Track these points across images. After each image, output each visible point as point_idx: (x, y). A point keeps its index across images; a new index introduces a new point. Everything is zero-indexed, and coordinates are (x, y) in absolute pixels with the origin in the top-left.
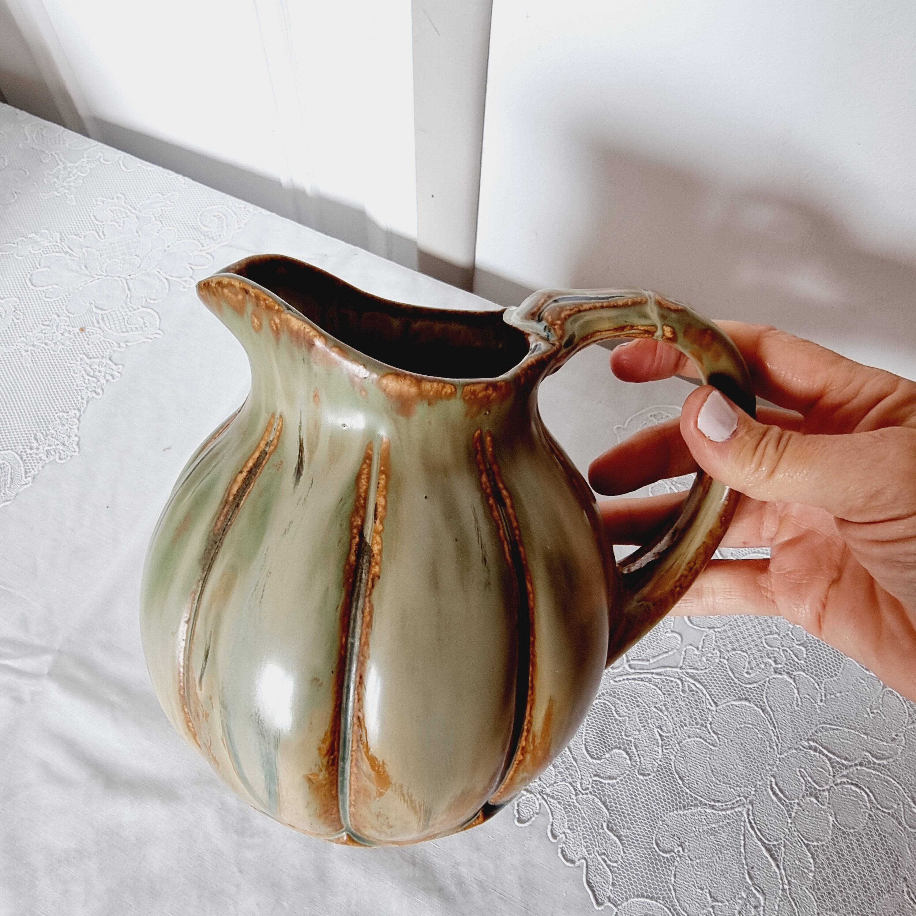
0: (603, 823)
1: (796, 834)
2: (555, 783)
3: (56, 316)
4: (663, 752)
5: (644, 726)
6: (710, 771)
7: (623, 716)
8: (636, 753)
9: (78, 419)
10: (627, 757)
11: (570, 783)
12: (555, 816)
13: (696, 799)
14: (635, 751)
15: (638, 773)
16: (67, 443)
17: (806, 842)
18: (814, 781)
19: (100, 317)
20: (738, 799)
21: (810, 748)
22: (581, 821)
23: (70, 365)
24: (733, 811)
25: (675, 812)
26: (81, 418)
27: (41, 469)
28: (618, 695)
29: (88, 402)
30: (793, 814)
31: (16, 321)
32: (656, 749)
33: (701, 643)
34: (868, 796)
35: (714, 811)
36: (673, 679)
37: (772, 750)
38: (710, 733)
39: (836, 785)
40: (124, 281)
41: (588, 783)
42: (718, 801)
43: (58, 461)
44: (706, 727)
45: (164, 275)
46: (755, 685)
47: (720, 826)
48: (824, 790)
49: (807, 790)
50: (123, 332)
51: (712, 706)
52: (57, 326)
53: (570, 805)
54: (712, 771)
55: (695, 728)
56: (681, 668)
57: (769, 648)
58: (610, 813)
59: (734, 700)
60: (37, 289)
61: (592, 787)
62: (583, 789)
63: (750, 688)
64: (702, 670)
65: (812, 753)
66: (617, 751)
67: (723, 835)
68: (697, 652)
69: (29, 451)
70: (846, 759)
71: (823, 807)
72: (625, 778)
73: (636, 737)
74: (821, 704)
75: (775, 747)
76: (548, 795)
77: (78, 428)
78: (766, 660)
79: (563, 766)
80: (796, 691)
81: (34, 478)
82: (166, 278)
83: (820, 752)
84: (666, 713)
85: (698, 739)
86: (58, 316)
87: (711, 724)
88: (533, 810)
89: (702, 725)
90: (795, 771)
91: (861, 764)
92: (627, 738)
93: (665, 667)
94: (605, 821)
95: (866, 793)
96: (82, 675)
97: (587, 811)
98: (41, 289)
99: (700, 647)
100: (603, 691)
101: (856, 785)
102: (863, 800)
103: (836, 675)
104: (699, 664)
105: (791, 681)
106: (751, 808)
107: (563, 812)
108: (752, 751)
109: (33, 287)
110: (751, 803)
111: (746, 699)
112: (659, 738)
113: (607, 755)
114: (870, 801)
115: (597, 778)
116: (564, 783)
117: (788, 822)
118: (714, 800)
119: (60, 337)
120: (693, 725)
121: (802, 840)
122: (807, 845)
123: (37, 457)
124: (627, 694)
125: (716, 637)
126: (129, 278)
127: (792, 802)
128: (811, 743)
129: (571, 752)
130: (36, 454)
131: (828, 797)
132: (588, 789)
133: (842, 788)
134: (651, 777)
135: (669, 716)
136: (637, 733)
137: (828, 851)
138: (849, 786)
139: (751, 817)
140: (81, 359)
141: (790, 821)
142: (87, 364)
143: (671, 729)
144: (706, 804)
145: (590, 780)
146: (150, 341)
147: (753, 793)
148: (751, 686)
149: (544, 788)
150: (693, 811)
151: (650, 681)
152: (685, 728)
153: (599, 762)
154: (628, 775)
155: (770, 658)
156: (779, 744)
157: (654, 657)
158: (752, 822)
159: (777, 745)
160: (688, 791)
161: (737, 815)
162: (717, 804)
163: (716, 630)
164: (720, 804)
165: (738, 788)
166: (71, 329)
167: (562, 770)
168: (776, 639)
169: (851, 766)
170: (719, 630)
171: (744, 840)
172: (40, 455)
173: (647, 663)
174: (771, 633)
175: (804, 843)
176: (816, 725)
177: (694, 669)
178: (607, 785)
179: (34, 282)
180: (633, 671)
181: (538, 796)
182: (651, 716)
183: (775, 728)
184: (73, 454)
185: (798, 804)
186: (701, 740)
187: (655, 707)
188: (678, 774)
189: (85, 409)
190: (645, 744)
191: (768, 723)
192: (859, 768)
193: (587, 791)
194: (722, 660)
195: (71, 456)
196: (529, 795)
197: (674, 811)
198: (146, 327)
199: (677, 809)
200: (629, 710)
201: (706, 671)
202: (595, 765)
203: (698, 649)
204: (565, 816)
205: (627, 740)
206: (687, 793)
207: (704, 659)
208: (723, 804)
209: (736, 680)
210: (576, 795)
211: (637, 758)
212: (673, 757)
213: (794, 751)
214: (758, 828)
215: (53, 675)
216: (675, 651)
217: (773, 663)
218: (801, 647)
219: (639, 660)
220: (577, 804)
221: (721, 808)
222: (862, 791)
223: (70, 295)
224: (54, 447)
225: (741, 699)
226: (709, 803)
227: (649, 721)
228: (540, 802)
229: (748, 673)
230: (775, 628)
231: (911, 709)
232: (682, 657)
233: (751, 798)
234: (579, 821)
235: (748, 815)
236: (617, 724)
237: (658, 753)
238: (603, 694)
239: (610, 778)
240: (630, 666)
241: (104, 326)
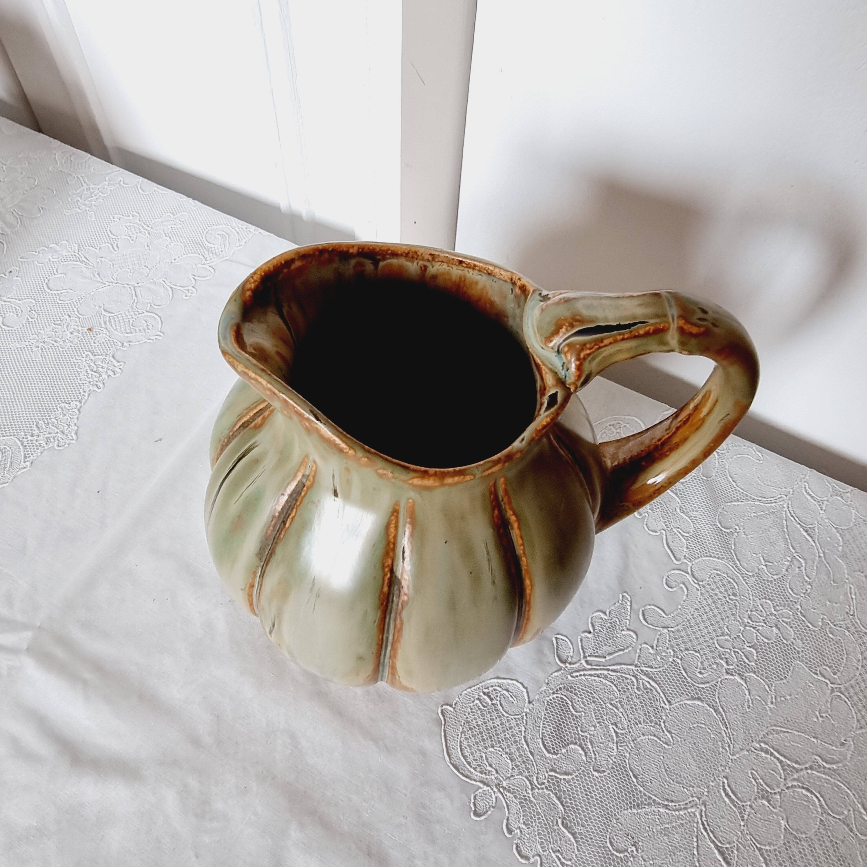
0: (558, 820)
1: (748, 837)
2: (512, 776)
3: (67, 317)
4: (617, 748)
5: (599, 723)
6: (663, 770)
7: (580, 712)
8: (591, 749)
9: (79, 410)
10: (583, 753)
11: (527, 778)
12: (510, 811)
13: (650, 798)
14: (590, 747)
15: (593, 769)
16: (66, 432)
17: (758, 846)
18: (766, 784)
19: (108, 319)
20: (691, 799)
21: (762, 749)
22: (536, 816)
23: (76, 361)
24: (686, 812)
25: (629, 810)
26: (81, 409)
27: (39, 454)
28: (575, 690)
29: (89, 394)
30: (746, 817)
31: (30, 320)
32: (612, 746)
33: (656, 642)
34: (819, 800)
35: (667, 811)
36: (628, 676)
37: (724, 751)
38: (664, 732)
39: (788, 788)
40: (132, 288)
41: (544, 778)
42: (672, 801)
43: (56, 447)
44: (660, 725)
45: (169, 284)
46: (707, 685)
47: (673, 827)
48: (775, 793)
49: (758, 792)
50: (127, 333)
51: (666, 704)
52: (68, 326)
53: (526, 800)
54: (666, 770)
55: (650, 726)
56: (636, 666)
57: (722, 649)
58: (565, 809)
59: (687, 700)
60: (52, 292)
61: (548, 782)
62: (538, 784)
63: (703, 688)
64: (656, 668)
65: (763, 755)
66: (572, 746)
67: (676, 836)
68: (651, 651)
69: (30, 438)
70: (797, 762)
71: (775, 810)
72: (580, 774)
73: (592, 733)
74: (772, 706)
75: (727, 748)
76: (504, 789)
77: (78, 418)
78: (718, 660)
79: (520, 759)
80: (747, 693)
81: (32, 462)
82: (171, 287)
83: (772, 754)
84: (621, 710)
85: (652, 737)
86: (70, 316)
87: (664, 722)
88: (489, 803)
89: (656, 723)
90: (747, 773)
91: (811, 768)
92: (583, 734)
93: (620, 664)
94: (560, 818)
95: (817, 797)
96: (60, 653)
97: (542, 806)
98: (56, 292)
99: (655, 645)
100: (561, 686)
101: (807, 790)
102: (814, 804)
103: (785, 677)
104: (654, 662)
105: (743, 683)
106: (704, 809)
107: (519, 806)
108: (704, 751)
109: (49, 291)
110: (704, 804)
111: (699, 699)
112: (614, 734)
113: (564, 751)
114: (821, 806)
115: (553, 773)
116: (520, 777)
117: (740, 825)
118: (667, 800)
119: (69, 335)
120: (647, 723)
121: (754, 844)
122: (760, 850)
123: (37, 443)
124: (583, 690)
125: (670, 636)
126: (136, 285)
127: (744, 804)
128: (763, 745)
129: (528, 745)
130: (37, 441)
131: (779, 800)
132: (544, 783)
133: (793, 792)
134: (606, 774)
135: (624, 713)
136: (593, 729)
137: (780, 857)
138: (800, 790)
139: (704, 819)
140: (87, 356)
141: (742, 824)
142: (92, 360)
143: (626, 726)
144: (659, 804)
145: (547, 775)
146: (151, 341)
147: (706, 793)
148: (703, 686)
149: (501, 781)
150: (647, 810)
151: (606, 677)
152: (640, 725)
153: (555, 757)
154: (583, 771)
155: (722, 659)
156: (732, 745)
157: (610, 654)
158: (705, 823)
159: (729, 746)
160: (642, 789)
161: (690, 816)
162: (670, 804)
163: (669, 629)
164: (673, 804)
165: (691, 789)
166: (80, 328)
167: (519, 764)
168: (727, 640)
169: (802, 769)
170: (673, 629)
171: (697, 842)
172: (40, 442)
173: (603, 660)
174: (723, 635)
175: (757, 847)
176: (767, 727)
177: (649, 667)
178: (562, 781)
179: (50, 286)
180: (590, 667)
181: (495, 789)
182: (607, 713)
183: (727, 728)
184: (72, 442)
185: (751, 806)
186: (655, 739)
187: (611, 704)
188: (633, 773)
189: (86, 401)
190: (601, 740)
191: (720, 723)
192: (809, 771)
193: (543, 786)
194: (675, 659)
195: (69, 444)
196: (485, 788)
197: (628, 809)
198: (148, 329)
199: (631, 807)
200: (585, 706)
201: (661, 669)
202: (551, 760)
203: (652, 647)
204: (521, 811)
205: (582, 736)
206: (641, 792)
207: (658, 658)
208: (676, 804)
209: (689, 680)
210: (532, 789)
211: (593, 755)
212: (627, 755)
213: (746, 753)
214: (710, 830)
215: (30, 651)
216: (630, 649)
217: (724, 664)
218: (751, 649)
219: (596, 656)
220: (533, 799)
221: (674, 808)
222: (813, 796)
223: (82, 299)
224: (54, 435)
225: (694, 699)
226: (663, 802)
227: (605, 717)
228: (496, 795)
229: (700, 673)
230: (726, 630)
231: (859, 714)
232: (637, 655)
233: (704, 798)
234: (535, 817)
235: (701, 816)
236: (574, 720)
237: (613, 750)
238: (560, 689)
239: (566, 774)
240: (587, 662)
241: (110, 327)
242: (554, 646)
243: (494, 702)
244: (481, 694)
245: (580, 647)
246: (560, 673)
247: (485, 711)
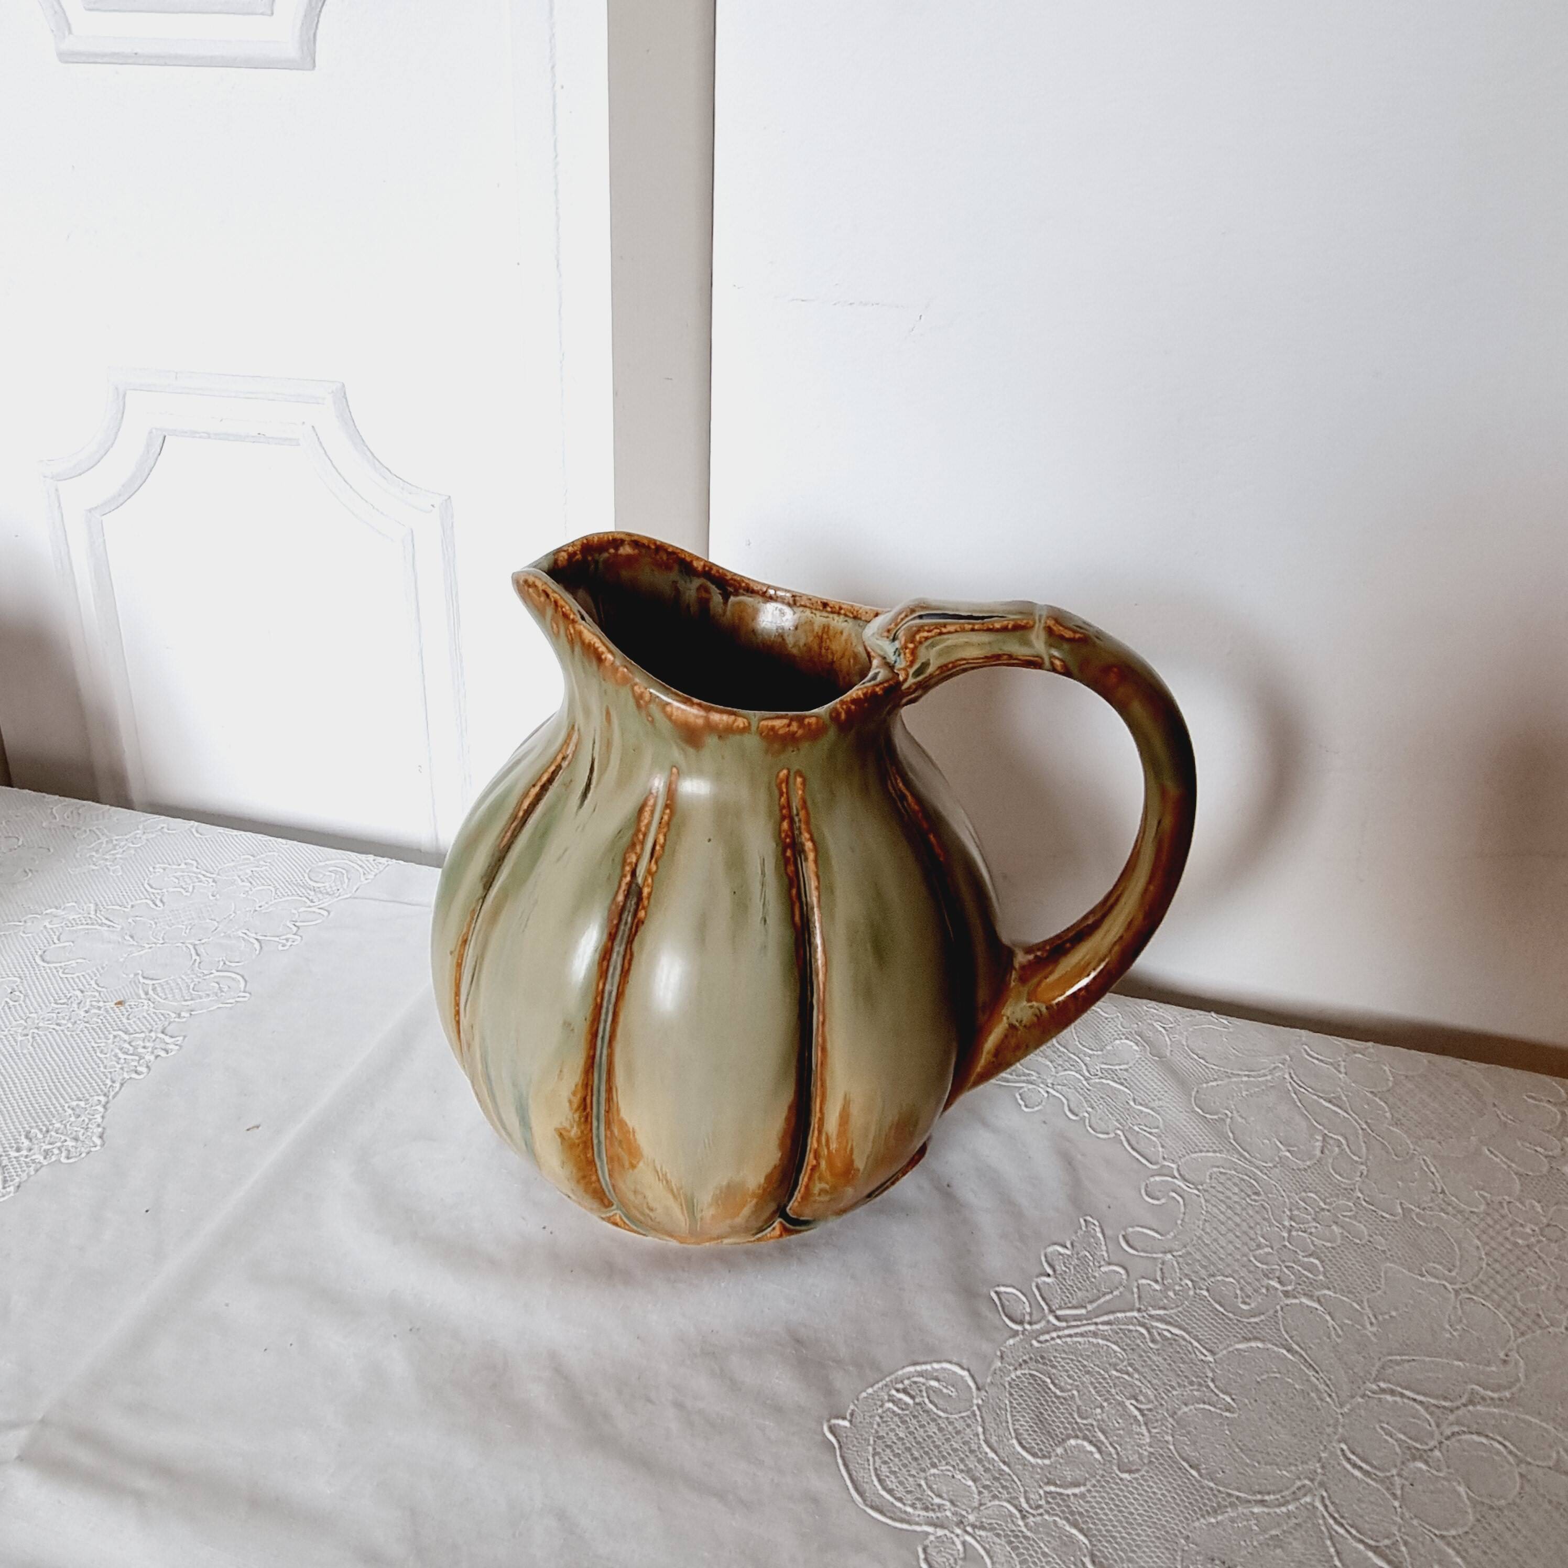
0: (1084, 1559)
1: (1415, 1522)
2: (981, 1505)
3: (78, 993)
4: (1149, 1432)
5: (1106, 1400)
6: (1237, 1450)
7: (1070, 1390)
8: (1105, 1441)
9: (105, 1107)
10: (1093, 1449)
11: (1009, 1502)
12: (995, 1559)
13: (1229, 1495)
14: (1102, 1438)
15: (1119, 1469)
16: (81, 1138)
17: (1437, 1532)
18: (1410, 1438)
19: (150, 988)
20: (1299, 1483)
21: (1383, 1391)
22: (1043, 1560)
23: (95, 1045)
24: (1298, 1504)
25: (1202, 1520)
26: (108, 1105)
27: (32, 1173)
28: (1050, 1361)
29: (122, 1085)
30: (1399, 1492)
31: (11, 1003)
32: (1138, 1430)
33: (1159, 1273)
34: (1505, 1446)
35: (1266, 1510)
36: (1131, 1327)
37: (1324, 1404)
38: (1217, 1395)
39: (1448, 1438)
40: (191, 947)
41: (1038, 1497)
42: (1269, 1493)
43: (63, 1160)
44: (1208, 1387)
45: (254, 935)
46: (1263, 1317)
47: (1284, 1531)
48: (1431, 1450)
49: (1404, 1453)
50: (186, 1000)
51: (1206, 1356)
52: (79, 1003)
53: (1016, 1536)
54: (1241, 1450)
55: (1191, 1390)
56: (1139, 1310)
57: (1265, 1267)
58: (1090, 1541)
59: (1236, 1343)
60: (51, 965)
61: (1048, 1502)
62: (1031, 1508)
63: (1256, 1323)
64: (1172, 1309)
65: (1389, 1398)
66: (1073, 1442)
67: (1295, 1544)
68: (1157, 1287)
69: (13, 1154)
70: (1445, 1398)
71: (1441, 1475)
72: (1098, 1481)
73: (1099, 1417)
74: (1374, 1329)
75: (1328, 1399)
76: (974, 1526)
77: (103, 1117)
78: (1266, 1281)
79: (987, 1476)
80: (1328, 1318)
81: (19, 1187)
82: (257, 939)
83: (1402, 1395)
84: (1136, 1376)
85: (1202, 1406)
86: (82, 992)
87: (1213, 1380)
88: (952, 1555)
89: (1200, 1385)
90: (1374, 1428)
91: (1471, 1402)
92: (1085, 1422)
93: (1113, 1312)
94: (1085, 1556)
95: (1500, 1443)
96: (84, 1456)
97: (1049, 1542)
98: (57, 965)
99: (1159, 1279)
100: (1025, 1358)
101: (1479, 1434)
102: (1498, 1453)
103: (1379, 1288)
104: (1165, 1301)
105: (1316, 1305)
106: (1325, 1494)
107: (1009, 1549)
108: (1293, 1410)
109: (45, 965)
110: (1322, 1484)
111: (1256, 1339)
112: (1136, 1413)
113: (1059, 1450)
114: (1511, 1452)
115: (1052, 1489)
116: (997, 1502)
117: (1395, 1508)
118: (1260, 1493)
119: (83, 1014)
120: (1185, 1386)
121: (1430, 1531)
122: (1442, 1537)
123: (28, 1160)
124: (1063, 1358)
125: (1178, 1263)
126: (197, 942)
127: (1388, 1474)
128: (1382, 1385)
129: (996, 1452)
130: (26, 1157)
131: (1442, 1459)
132: (1039, 1507)
133: (1459, 1441)
134: (1143, 1472)
135: (1142, 1379)
136: (1098, 1411)
137: (1480, 1541)
138: (1468, 1437)
139: (1331, 1508)
140: (115, 1037)
141: (1397, 1504)
142: (125, 1041)
143: (1152, 1397)
144: (1249, 1501)
145: (1041, 1492)
146: (230, 1005)
147: (1319, 1471)
148: (1256, 1320)
149: (964, 1517)
150: (1232, 1515)
151: (1095, 1334)
152: (1174, 1393)
153: (1047, 1462)
154: (1103, 1476)
155: (1272, 1279)
156: (1334, 1395)
157: (1091, 1302)
158: (1336, 1515)
159: (1330, 1396)
160: (1212, 1485)
161: (1308, 1509)
162: (1267, 1498)
163: (1175, 1254)
164: (1272, 1497)
165: (1293, 1468)
166: (101, 1004)
167: (988, 1483)
168: (1269, 1254)
169: (1458, 1408)
170: (1180, 1253)
171: (1334, 1545)
172: (33, 1157)
173: (1083, 1311)
174: (1259, 1246)
175: (1435, 1535)
176: (1380, 1359)
177: (1160, 1308)
178: (1072, 1498)
179: (47, 958)
180: (1064, 1324)
181: (958, 1531)
182: (1115, 1384)
183: (1317, 1372)
184: (93, 1149)
185: (1399, 1475)
186: (1207, 1407)
187: (1117, 1371)
188: (1188, 1462)
189: (117, 1093)
190: (1117, 1425)
191: (1303, 1367)
192: (1471, 1408)
193: (1041, 1511)
194: (1198, 1291)
195: (88, 1153)
196: (940, 1532)
197: (1198, 1519)
198: (222, 991)
199: (1203, 1516)
200: (1075, 1380)
201: (1180, 1309)
202: (1041, 1468)
203: (1156, 1281)
204: (1013, 1555)
205: (1085, 1425)
206: (1211, 1489)
207: (1171, 1294)
208: (1278, 1496)
209: (1230, 1315)
210: (1024, 1517)
211: (1111, 1449)
212: (1170, 1438)
213: (1360, 1400)
214: (1348, 1524)
215: (23, 1459)
216: (1121, 1289)
217: (1278, 1286)
218: (1312, 1260)
219: (1069, 1308)
220: (1029, 1534)
221: (1277, 1502)
222: (1492, 1442)
223: (103, 968)
224: (59, 1144)
225: (1248, 1340)
226: (1254, 1498)
227: (1113, 1391)
228: (962, 1539)
229: (1244, 1303)
230: (1262, 1240)
231: (1511, 1318)
232: (1136, 1296)
233: (1319, 1478)
234: (1041, 1562)
235: (1326, 1507)
236: (1062, 1403)
237: (1143, 1435)
238: (1025, 1361)
239: (1076, 1484)
240: (1058, 1318)
241: (156, 997)
242: (996, 1305)
243: (917, 1400)
244: (893, 1392)
245: (1039, 1299)
246: (1017, 1339)
247: (907, 1415)
